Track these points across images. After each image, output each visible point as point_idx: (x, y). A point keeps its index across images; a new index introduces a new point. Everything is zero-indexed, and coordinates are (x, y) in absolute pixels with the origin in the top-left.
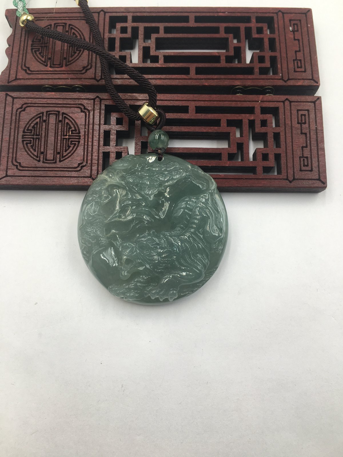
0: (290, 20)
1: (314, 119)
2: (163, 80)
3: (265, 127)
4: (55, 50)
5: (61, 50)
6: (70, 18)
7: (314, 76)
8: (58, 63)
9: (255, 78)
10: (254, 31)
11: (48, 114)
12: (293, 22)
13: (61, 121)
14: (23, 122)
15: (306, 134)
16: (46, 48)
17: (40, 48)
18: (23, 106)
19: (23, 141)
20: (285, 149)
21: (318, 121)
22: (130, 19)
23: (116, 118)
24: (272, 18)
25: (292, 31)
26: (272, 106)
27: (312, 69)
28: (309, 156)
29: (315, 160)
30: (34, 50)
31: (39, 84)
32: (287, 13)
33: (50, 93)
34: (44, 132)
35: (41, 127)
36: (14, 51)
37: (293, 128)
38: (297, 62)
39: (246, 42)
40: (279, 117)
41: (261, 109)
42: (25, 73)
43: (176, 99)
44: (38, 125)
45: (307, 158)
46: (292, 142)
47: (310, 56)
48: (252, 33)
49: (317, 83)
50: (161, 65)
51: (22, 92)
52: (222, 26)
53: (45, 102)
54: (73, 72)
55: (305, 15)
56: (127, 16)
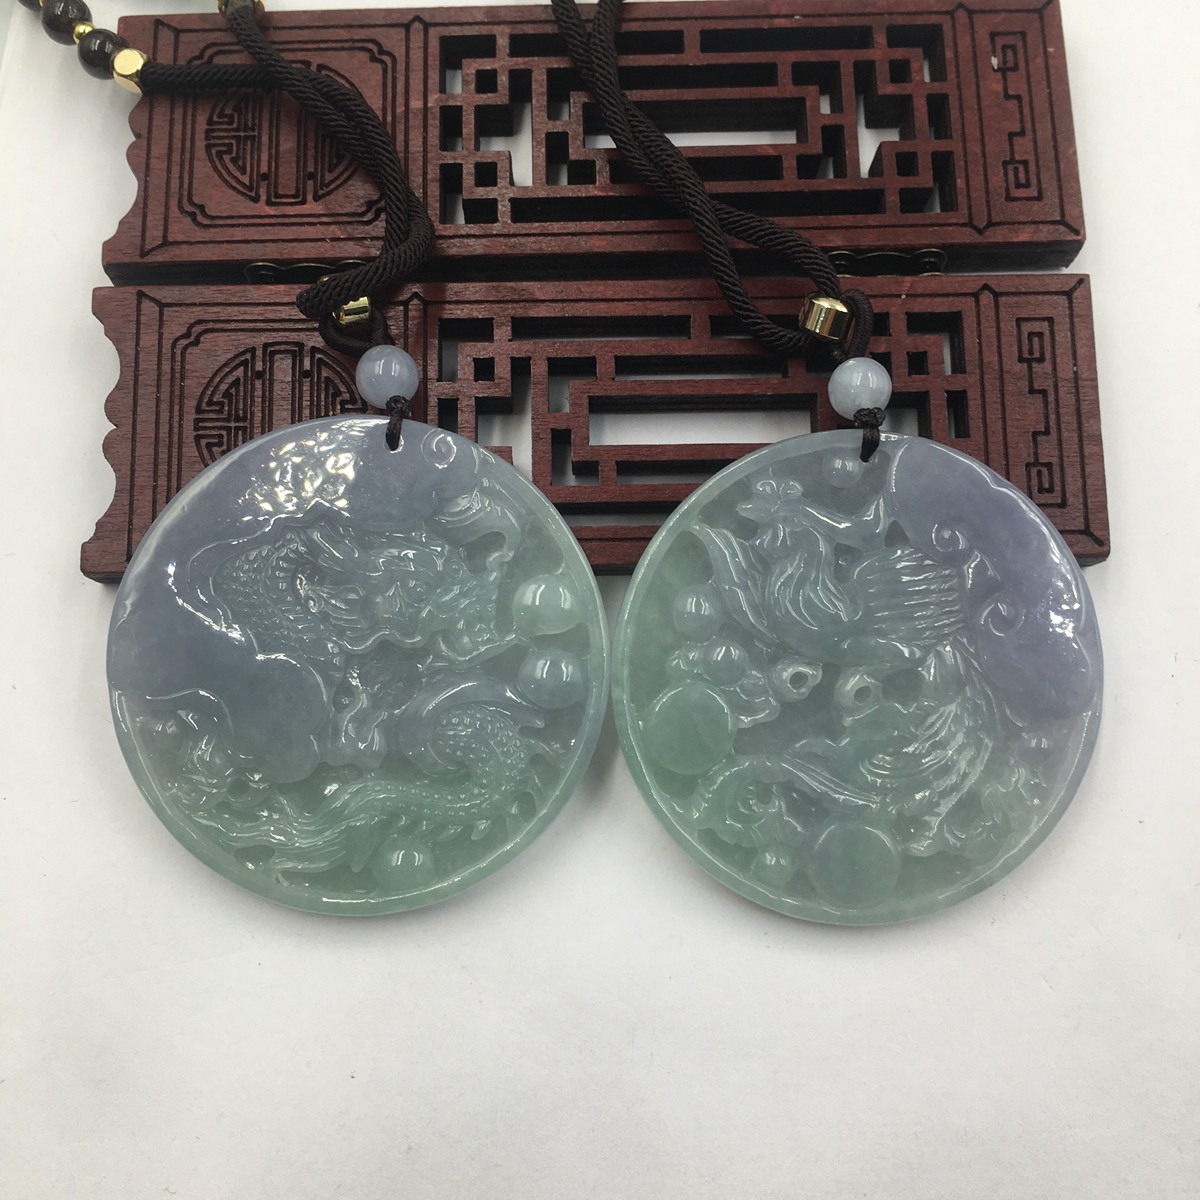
0: (993, 35)
1: (1070, 345)
2: (609, 237)
3: (923, 376)
4: (281, 149)
5: (299, 150)
6: (321, 46)
7: (1066, 212)
8: (293, 192)
9: (887, 224)
10: (882, 73)
11: (270, 352)
12: (1000, 42)
13: (307, 374)
14: (195, 379)
15: (1044, 392)
16: (252, 145)
17: (234, 142)
18: (193, 330)
19: (198, 438)
20: (982, 442)
21: (1081, 352)
22: (503, 42)
23: (474, 359)
24: (938, 28)
25: (999, 69)
26: (940, 310)
27: (1060, 188)
28: (1055, 460)
29: (1072, 473)
30: (214, 151)
31: (237, 257)
32: (983, 12)
33: (272, 287)
34: (260, 408)
35: (249, 393)
36: (154, 153)
37: (1005, 376)
38: (1016, 170)
39: (857, 109)
40: (963, 342)
41: (908, 320)
42: (191, 223)
43: (649, 297)
44: (242, 389)
45: (1049, 465)
46: (1004, 419)
47: (1056, 148)
48: (876, 80)
49: (1077, 233)
50: (602, 188)
51: (186, 287)
52: (785, 60)
53: (259, 314)
54: (335, 218)
55: (1037, 16)
56: (494, 36)
